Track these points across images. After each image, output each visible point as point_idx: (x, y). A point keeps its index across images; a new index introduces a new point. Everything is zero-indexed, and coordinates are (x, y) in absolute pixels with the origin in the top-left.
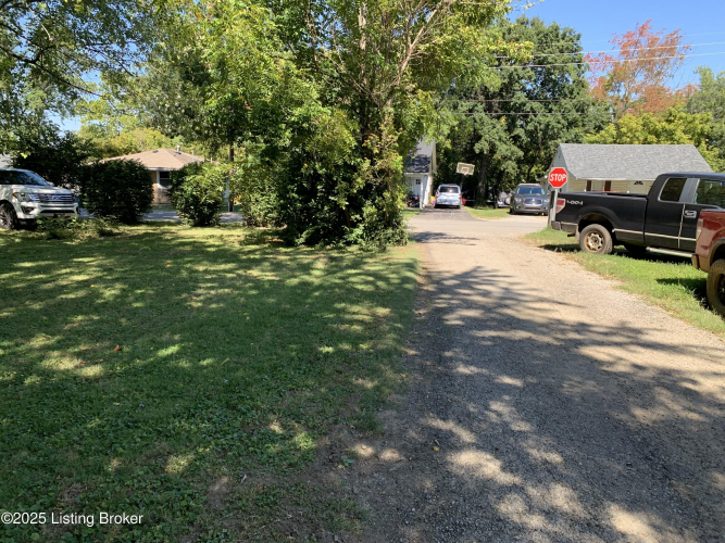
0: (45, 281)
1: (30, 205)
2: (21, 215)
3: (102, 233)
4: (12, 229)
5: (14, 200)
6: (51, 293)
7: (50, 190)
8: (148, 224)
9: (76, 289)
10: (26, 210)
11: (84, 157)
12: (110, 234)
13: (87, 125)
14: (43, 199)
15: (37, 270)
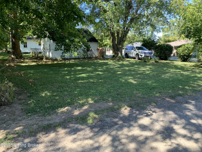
0: (137, 69)
1: (142, 54)
2: (140, 57)
3: (156, 62)
4: (138, 60)
5: (139, 53)
6: (136, 71)
7: (147, 51)
8: (170, 60)
9: (142, 71)
10: (141, 56)
11: (157, 43)
12: (158, 62)
13: (164, 35)
14: (145, 53)
15: (137, 67)
